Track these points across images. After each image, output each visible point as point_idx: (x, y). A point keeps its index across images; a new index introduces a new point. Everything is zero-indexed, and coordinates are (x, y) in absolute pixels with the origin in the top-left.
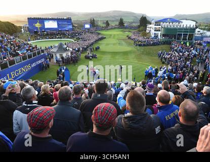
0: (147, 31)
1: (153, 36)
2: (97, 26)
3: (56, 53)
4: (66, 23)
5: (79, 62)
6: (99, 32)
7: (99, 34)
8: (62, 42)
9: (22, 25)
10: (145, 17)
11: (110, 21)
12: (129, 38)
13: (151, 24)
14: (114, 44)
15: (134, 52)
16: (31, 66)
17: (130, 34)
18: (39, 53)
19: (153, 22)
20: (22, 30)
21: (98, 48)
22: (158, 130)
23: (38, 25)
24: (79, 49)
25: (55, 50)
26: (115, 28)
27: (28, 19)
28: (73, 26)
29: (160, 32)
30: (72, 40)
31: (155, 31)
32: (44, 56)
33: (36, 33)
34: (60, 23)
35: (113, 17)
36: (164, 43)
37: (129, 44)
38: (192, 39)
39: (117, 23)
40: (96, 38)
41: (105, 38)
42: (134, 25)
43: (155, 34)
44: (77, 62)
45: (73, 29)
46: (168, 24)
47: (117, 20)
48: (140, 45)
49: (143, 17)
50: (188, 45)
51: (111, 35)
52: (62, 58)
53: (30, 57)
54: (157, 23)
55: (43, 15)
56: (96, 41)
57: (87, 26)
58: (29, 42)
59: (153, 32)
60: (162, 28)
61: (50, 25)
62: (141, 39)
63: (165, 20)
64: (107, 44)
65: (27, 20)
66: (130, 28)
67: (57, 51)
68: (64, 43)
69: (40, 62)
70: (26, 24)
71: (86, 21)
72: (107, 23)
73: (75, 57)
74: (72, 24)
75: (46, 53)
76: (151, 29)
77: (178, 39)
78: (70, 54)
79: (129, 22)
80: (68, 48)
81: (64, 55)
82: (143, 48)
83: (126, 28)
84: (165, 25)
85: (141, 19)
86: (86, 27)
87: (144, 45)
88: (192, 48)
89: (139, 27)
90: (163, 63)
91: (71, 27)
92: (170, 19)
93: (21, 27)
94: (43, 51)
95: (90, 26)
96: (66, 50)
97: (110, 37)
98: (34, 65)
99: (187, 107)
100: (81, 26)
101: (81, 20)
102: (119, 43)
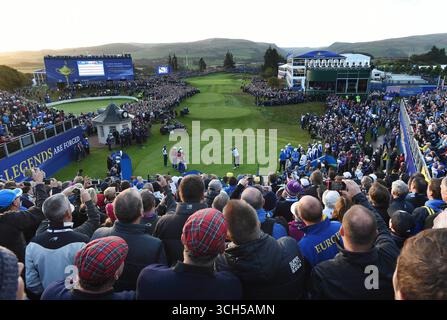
0: (280, 77)
1: (291, 85)
2: (183, 69)
3: (102, 125)
4: (120, 65)
5: (149, 141)
6: (187, 80)
7: (187, 84)
8: (114, 103)
9: (33, 72)
10: (275, 50)
11: (207, 58)
12: (246, 91)
13: (286, 62)
14: (217, 104)
15: (257, 118)
16: (52, 151)
17: (248, 83)
18: (68, 125)
19: (290, 58)
20: (34, 80)
21: (185, 113)
22: (295, 265)
23: (64, 71)
24: (148, 115)
25: (99, 119)
26: (217, 72)
27: (45, 58)
28: (135, 71)
29: (303, 78)
30: (134, 98)
31: (294, 75)
32: (79, 132)
33: (62, 85)
34: (110, 65)
35: (213, 52)
36: (313, 98)
37: (246, 103)
38: (365, 90)
39: (221, 63)
40: (181, 92)
41: (198, 92)
42: (254, 64)
43: (295, 81)
44: (145, 141)
45: (134, 77)
46: (318, 61)
47: (220, 58)
48: (266, 104)
49: (270, 49)
50: (358, 100)
51: (210, 86)
52: (115, 134)
53: (50, 133)
54: (299, 60)
55: (74, 50)
56: (182, 98)
57: (163, 70)
58: (47, 105)
59: (290, 77)
60: (307, 69)
61: (89, 69)
62: (268, 91)
63: (312, 55)
64: (204, 104)
65: (43, 62)
66: (247, 71)
67: (105, 120)
68: (117, 104)
69: (71, 143)
70: (42, 69)
71: (159, 59)
72: (202, 64)
73: (141, 131)
74: (133, 67)
75: (82, 124)
76: (287, 71)
77: (339, 90)
78: (130, 126)
79: (243, 60)
80: (125, 115)
81: (119, 128)
82: (273, 108)
83: (238, 71)
84: (314, 63)
85: (267, 53)
86: (160, 71)
87: (275, 104)
88: (367, 107)
89: (263, 68)
90: (314, 137)
91: (130, 72)
92: (322, 52)
93: (30, 76)
94: (76, 122)
95: (169, 69)
96: (121, 118)
97: (208, 91)
98: (59, 149)
99: (354, 219)
100: (151, 70)
101: (149, 58)
102: (227, 102)
